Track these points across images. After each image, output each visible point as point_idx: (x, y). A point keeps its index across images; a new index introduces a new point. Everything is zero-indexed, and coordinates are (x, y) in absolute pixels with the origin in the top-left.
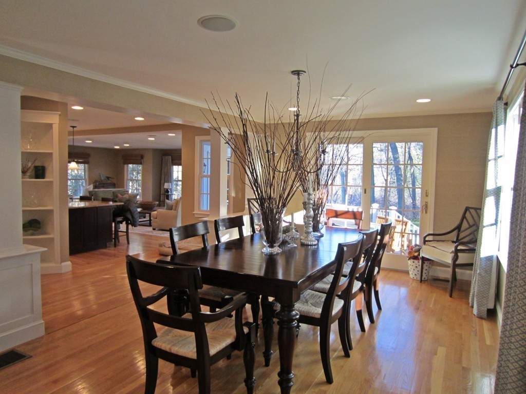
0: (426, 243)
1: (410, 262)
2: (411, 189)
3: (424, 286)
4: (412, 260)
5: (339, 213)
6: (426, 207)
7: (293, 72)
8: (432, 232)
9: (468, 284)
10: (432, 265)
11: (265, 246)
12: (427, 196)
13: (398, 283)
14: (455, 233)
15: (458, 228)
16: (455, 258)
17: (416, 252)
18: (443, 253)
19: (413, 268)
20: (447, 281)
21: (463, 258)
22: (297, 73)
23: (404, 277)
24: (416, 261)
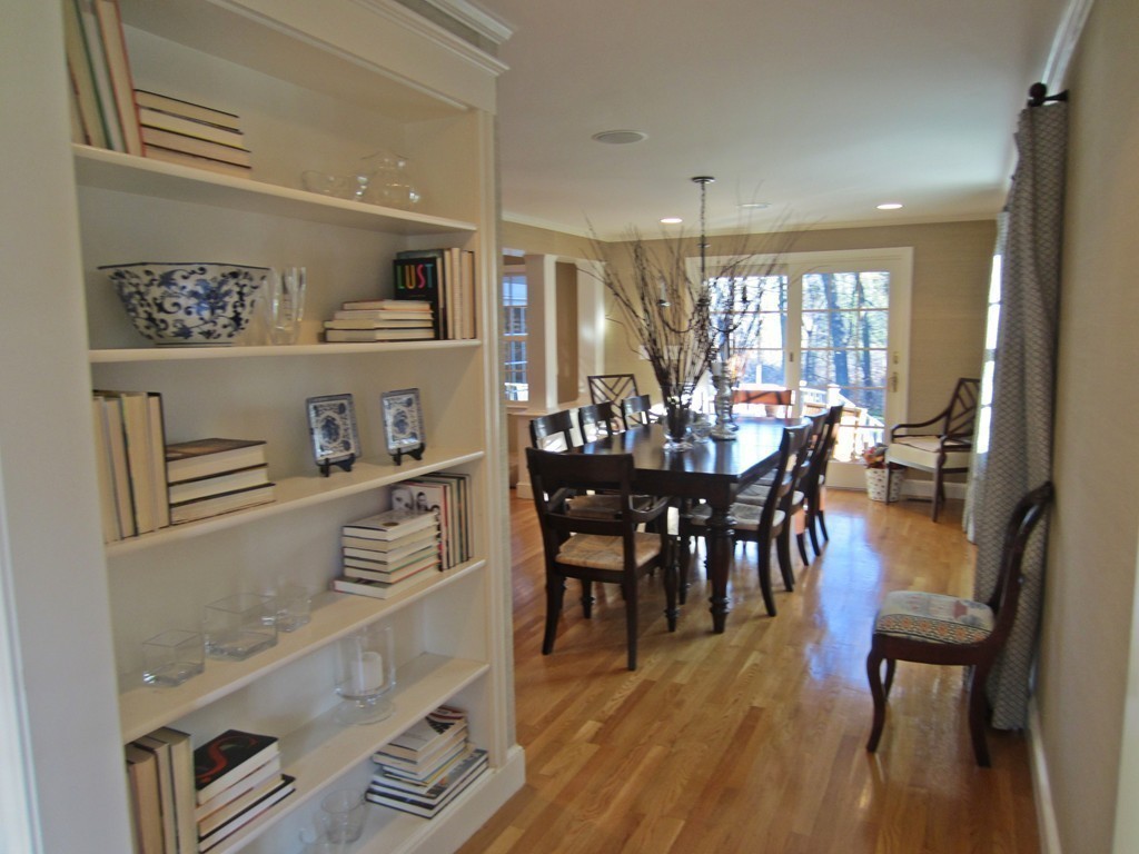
0: (896, 439)
1: (869, 473)
2: (861, 352)
3: (892, 510)
4: (872, 470)
5: (752, 395)
6: (893, 381)
7: (695, 179)
8: (904, 422)
9: (960, 504)
10: (907, 477)
11: (668, 441)
12: (896, 362)
13: (849, 510)
14: (941, 422)
15: (947, 414)
16: (942, 460)
17: (878, 455)
18: (923, 454)
19: (874, 482)
20: (928, 501)
21: (953, 460)
22: (703, 179)
23: (859, 498)
24: (879, 470)
